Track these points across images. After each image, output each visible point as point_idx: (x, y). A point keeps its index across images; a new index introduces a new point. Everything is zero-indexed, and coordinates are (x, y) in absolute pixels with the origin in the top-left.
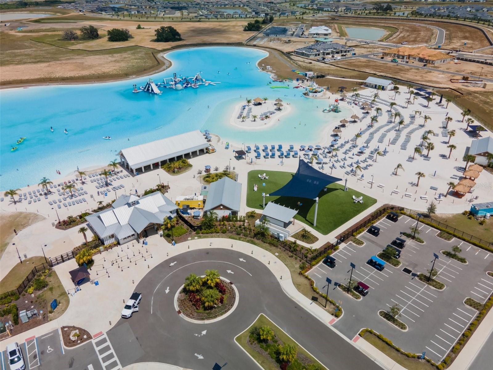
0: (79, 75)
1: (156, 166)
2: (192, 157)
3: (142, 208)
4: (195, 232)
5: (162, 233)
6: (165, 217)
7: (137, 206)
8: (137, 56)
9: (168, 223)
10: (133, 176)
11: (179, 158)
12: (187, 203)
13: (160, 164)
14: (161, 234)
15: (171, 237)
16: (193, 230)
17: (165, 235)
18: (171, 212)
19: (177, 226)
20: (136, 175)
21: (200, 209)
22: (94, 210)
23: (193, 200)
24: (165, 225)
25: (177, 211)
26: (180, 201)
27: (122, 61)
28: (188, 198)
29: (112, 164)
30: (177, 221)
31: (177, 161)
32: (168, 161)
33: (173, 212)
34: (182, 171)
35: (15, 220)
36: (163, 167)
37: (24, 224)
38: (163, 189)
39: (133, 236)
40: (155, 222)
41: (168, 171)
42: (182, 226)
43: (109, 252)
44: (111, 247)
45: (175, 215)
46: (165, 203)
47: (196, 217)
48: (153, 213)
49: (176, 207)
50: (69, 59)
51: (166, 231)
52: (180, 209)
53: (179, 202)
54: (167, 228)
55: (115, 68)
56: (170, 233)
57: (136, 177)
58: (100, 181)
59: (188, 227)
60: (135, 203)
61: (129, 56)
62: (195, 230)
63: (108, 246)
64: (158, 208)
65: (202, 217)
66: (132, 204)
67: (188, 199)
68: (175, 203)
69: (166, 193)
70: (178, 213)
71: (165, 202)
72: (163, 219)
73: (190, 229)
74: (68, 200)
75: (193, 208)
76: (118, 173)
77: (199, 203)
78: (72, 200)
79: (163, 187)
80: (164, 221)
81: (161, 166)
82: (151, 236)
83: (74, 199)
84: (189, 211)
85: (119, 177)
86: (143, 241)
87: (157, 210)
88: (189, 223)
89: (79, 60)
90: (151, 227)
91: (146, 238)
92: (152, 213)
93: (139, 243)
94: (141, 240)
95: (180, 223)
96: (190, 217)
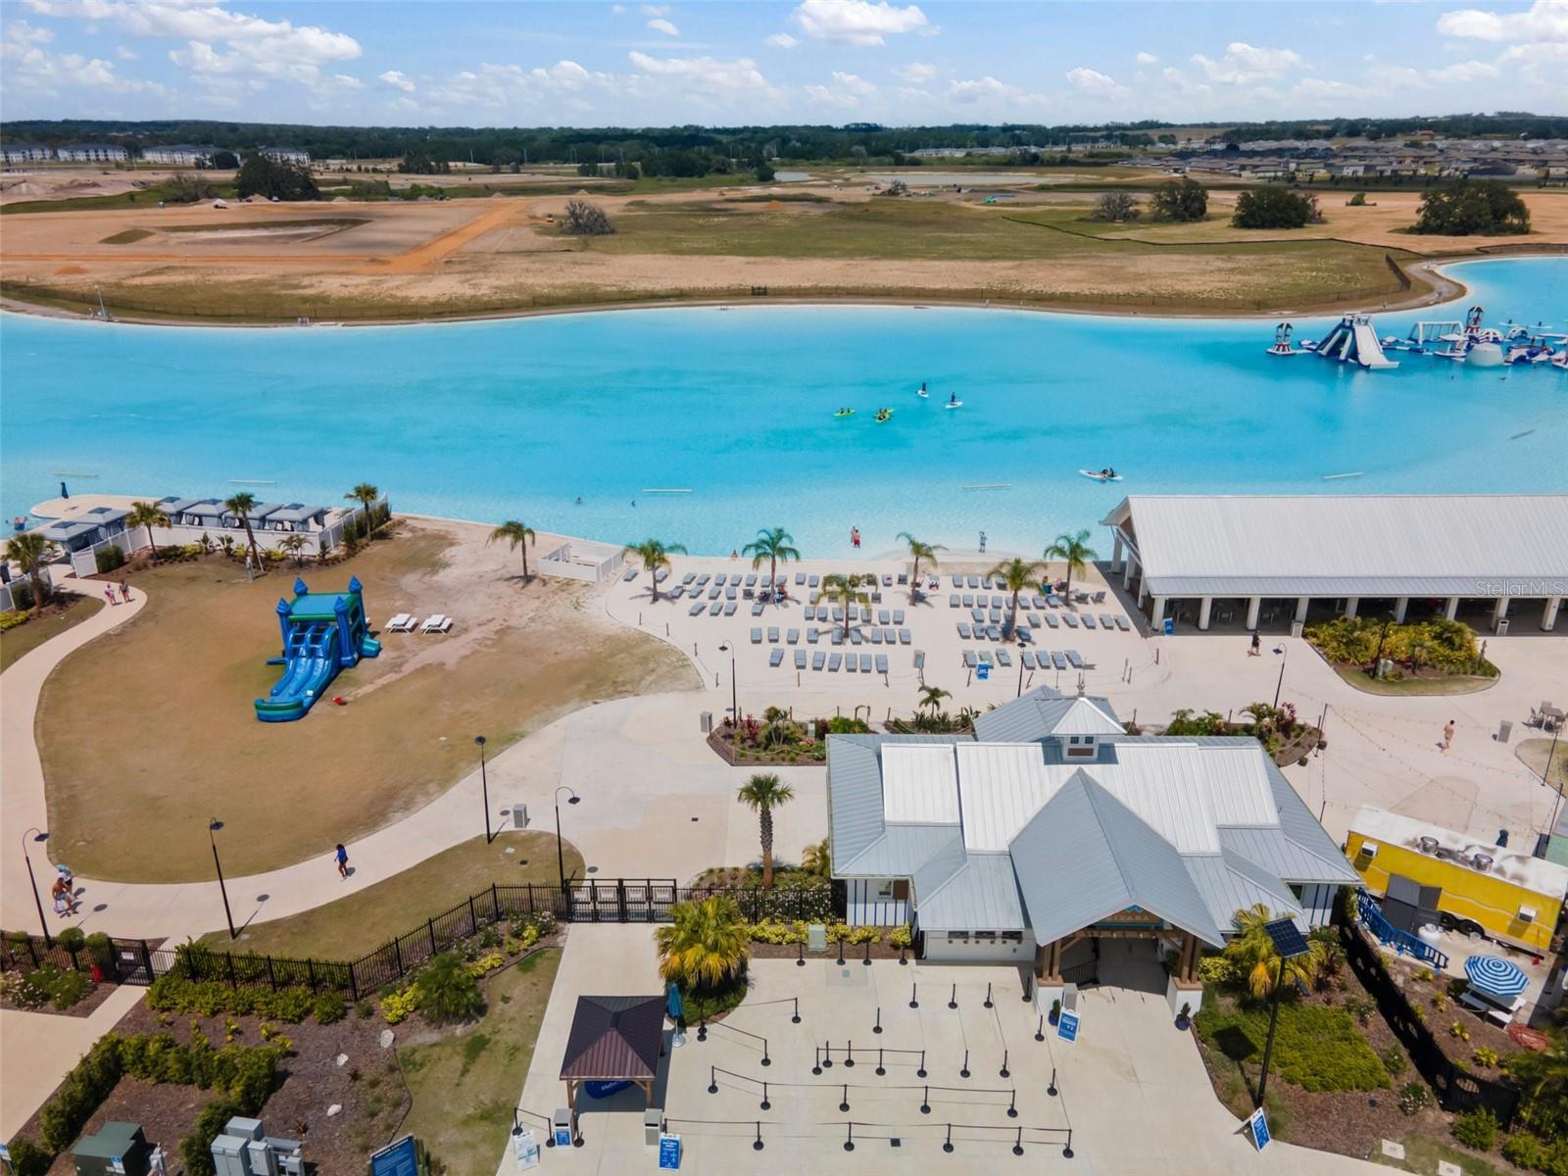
0: (1095, 292)
1: (1278, 614)
2: (1503, 627)
3: (1121, 797)
4: (1449, 1118)
5: (1195, 1007)
6: (1247, 908)
7: (1095, 771)
8: (1321, 263)
9: (1253, 955)
10: (1145, 634)
11: (1424, 609)
12: (1427, 872)
13: (1302, 610)
14: (1186, 1009)
15: (1253, 1068)
16: (1438, 1092)
17: (1208, 1027)
18: (1297, 889)
19: (1314, 1002)
20: (1162, 633)
21: (1514, 950)
22: (897, 723)
23: (1480, 866)
24: (1235, 960)
25: (1340, 900)
26: (1381, 844)
27: (1257, 271)
28: (1444, 843)
29: (1067, 548)
30: (1329, 969)
31: (1406, 623)
32: (1352, 608)
33: (1309, 895)
34: (1426, 683)
35: (612, 655)
36: (1315, 635)
37: (624, 684)
38: (1280, 736)
39: (1012, 943)
40: (1172, 913)
41: (1339, 662)
42: (1353, 1018)
43: (846, 974)
44: (867, 948)
45: (1322, 917)
46: (1272, 818)
47: (1475, 995)
48: (1181, 849)
49: (1343, 874)
50: (1084, 257)
51: (1227, 1003)
52: (1361, 892)
53: (1373, 848)
54: (1236, 984)
55: (1225, 285)
56: (1254, 1028)
57: (1156, 638)
58: (986, 612)
59: (1404, 1052)
60: (1089, 752)
61: (1293, 261)
62: (1451, 1100)
63: (859, 934)
64: (1222, 829)
65: (1525, 1017)
66: (1072, 752)
67: (1443, 853)
68: (1341, 839)
69: (1295, 766)
70: (1340, 916)
71: (1280, 810)
72: (1230, 915)
73: (1411, 1074)
74: (825, 645)
75: (1467, 927)
76: (1082, 599)
77: (1524, 911)
78: (838, 649)
79: (1286, 726)
80: (1231, 929)
81: (1307, 624)
82: (1116, 991)
83: (847, 648)
84: (1430, 934)
85: (1077, 616)
86: (1056, 1004)
87: (1213, 846)
88: (1418, 1024)
89: (1112, 260)
90: (1130, 935)
91: (1081, 985)
92: (1170, 849)
93: (1027, 998)
94: (1048, 993)
95: (1343, 988)
96: (1424, 978)
